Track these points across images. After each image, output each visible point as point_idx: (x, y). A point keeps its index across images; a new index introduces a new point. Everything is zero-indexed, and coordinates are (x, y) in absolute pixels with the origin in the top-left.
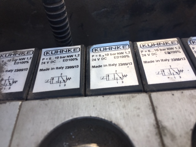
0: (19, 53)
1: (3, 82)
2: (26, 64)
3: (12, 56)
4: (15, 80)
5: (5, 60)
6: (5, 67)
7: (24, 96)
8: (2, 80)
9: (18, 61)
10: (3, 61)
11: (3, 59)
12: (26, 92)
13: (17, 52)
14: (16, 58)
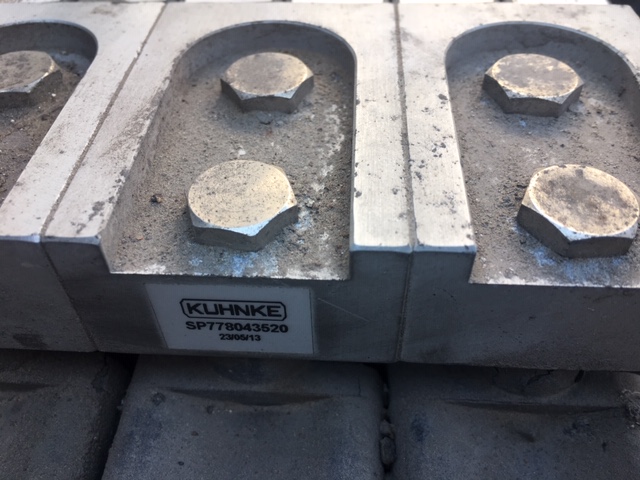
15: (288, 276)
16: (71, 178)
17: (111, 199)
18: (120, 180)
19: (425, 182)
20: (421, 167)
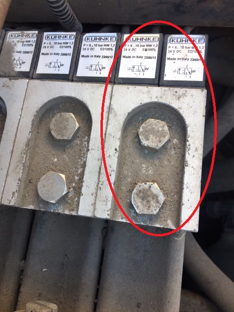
0: (25, 35)
1: (15, 62)
2: (31, 47)
3: (20, 37)
4: (24, 61)
5: (15, 40)
6: (15, 48)
7: (31, 75)
8: (14, 59)
9: (25, 43)
10: (13, 42)
11: (13, 40)
12: (32, 72)
13: (23, 33)
14: (23, 40)
15: (65, 213)
16: (6, 180)
17: (17, 191)
18: (18, 183)
19: (101, 191)
20: (102, 184)
